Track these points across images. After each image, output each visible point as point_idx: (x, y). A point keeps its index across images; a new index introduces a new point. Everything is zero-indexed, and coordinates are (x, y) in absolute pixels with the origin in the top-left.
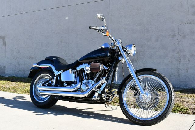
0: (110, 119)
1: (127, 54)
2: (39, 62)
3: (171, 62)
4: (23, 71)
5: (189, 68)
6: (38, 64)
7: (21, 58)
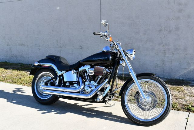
0: (112, 118)
1: (128, 58)
2: (40, 61)
3: (157, 54)
4: (15, 57)
5: (173, 60)
6: (39, 62)
7: (13, 45)
